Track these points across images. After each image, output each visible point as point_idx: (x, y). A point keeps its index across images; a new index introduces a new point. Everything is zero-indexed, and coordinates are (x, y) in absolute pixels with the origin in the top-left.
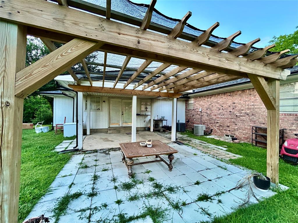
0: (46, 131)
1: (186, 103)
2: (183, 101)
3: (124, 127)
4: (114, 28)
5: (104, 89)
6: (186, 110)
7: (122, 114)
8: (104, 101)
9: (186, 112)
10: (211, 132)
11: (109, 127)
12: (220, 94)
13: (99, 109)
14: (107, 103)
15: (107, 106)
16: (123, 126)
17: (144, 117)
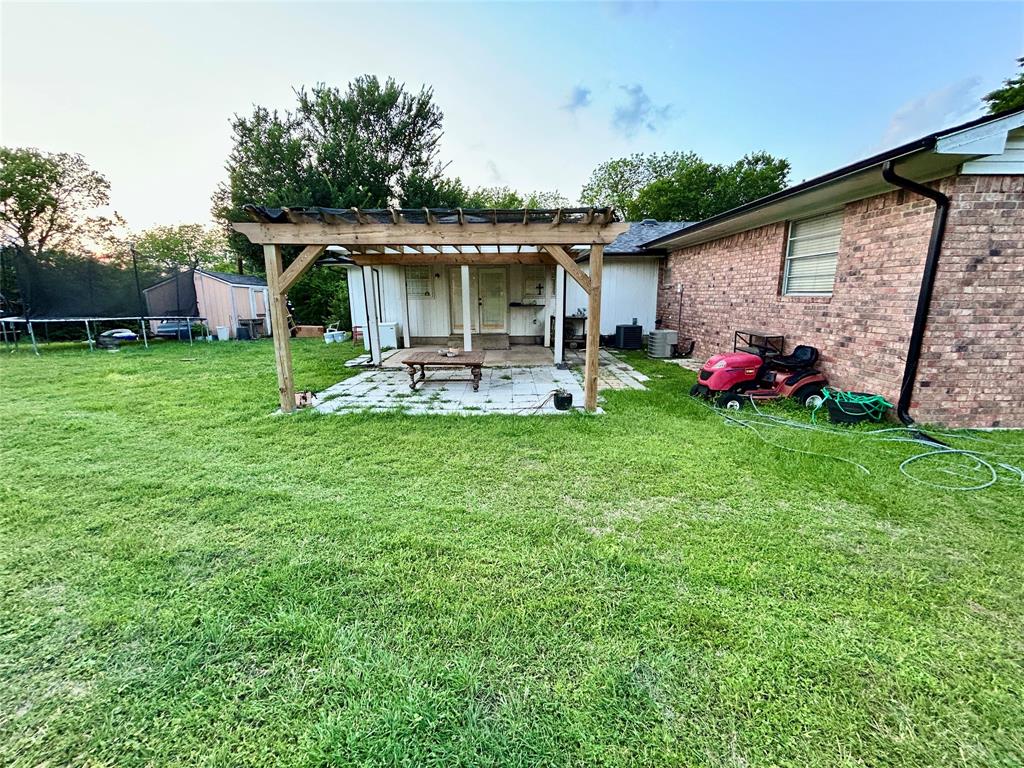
0: (339, 339)
1: (661, 269)
2: (652, 262)
3: (484, 335)
4: (334, 230)
5: (405, 257)
6: (659, 288)
7: (480, 304)
8: (438, 275)
9: (659, 295)
10: (691, 351)
11: (452, 334)
12: (712, 242)
13: (427, 294)
14: (443, 277)
15: (444, 285)
16: (483, 331)
17: (532, 310)
